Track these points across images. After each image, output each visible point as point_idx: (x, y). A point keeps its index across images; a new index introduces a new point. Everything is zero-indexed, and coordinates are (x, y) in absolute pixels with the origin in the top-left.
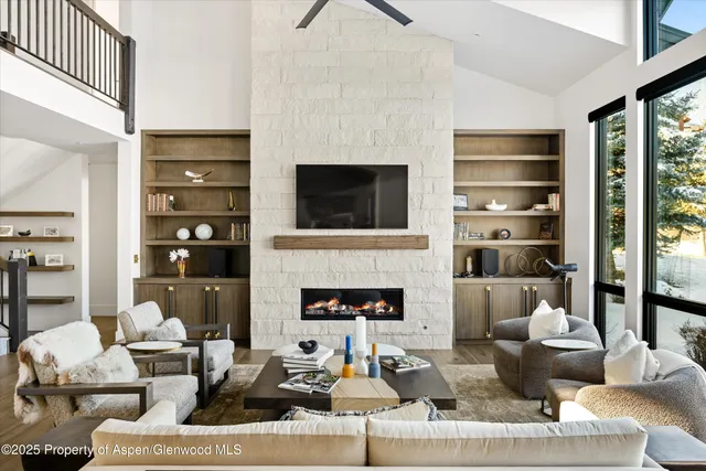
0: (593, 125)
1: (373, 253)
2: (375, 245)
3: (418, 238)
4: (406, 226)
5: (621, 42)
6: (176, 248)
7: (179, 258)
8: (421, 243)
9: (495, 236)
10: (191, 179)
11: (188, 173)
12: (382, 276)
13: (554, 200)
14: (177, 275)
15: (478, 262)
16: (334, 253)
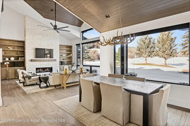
0: (76, 46)
1: (48, 62)
4: (53, 58)
5: (80, 37)
6: (6, 62)
7: (7, 64)
8: (55, 60)
9: (63, 59)
10: (10, 49)
11: (9, 47)
12: (49, 65)
13: (71, 55)
15: (62, 63)
16: (41, 62)
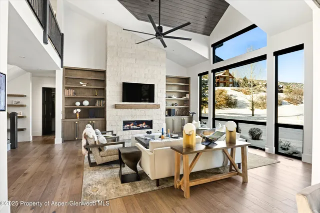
0: (199, 77)
1: (144, 110)
2: (146, 107)
3: (157, 105)
4: (154, 102)
5: (208, 58)
6: (76, 108)
7: (77, 112)
8: (158, 107)
9: (173, 105)
10: (82, 85)
11: (81, 83)
12: (147, 116)
13: (188, 96)
14: (76, 118)
15: (169, 112)
16: (133, 110)
